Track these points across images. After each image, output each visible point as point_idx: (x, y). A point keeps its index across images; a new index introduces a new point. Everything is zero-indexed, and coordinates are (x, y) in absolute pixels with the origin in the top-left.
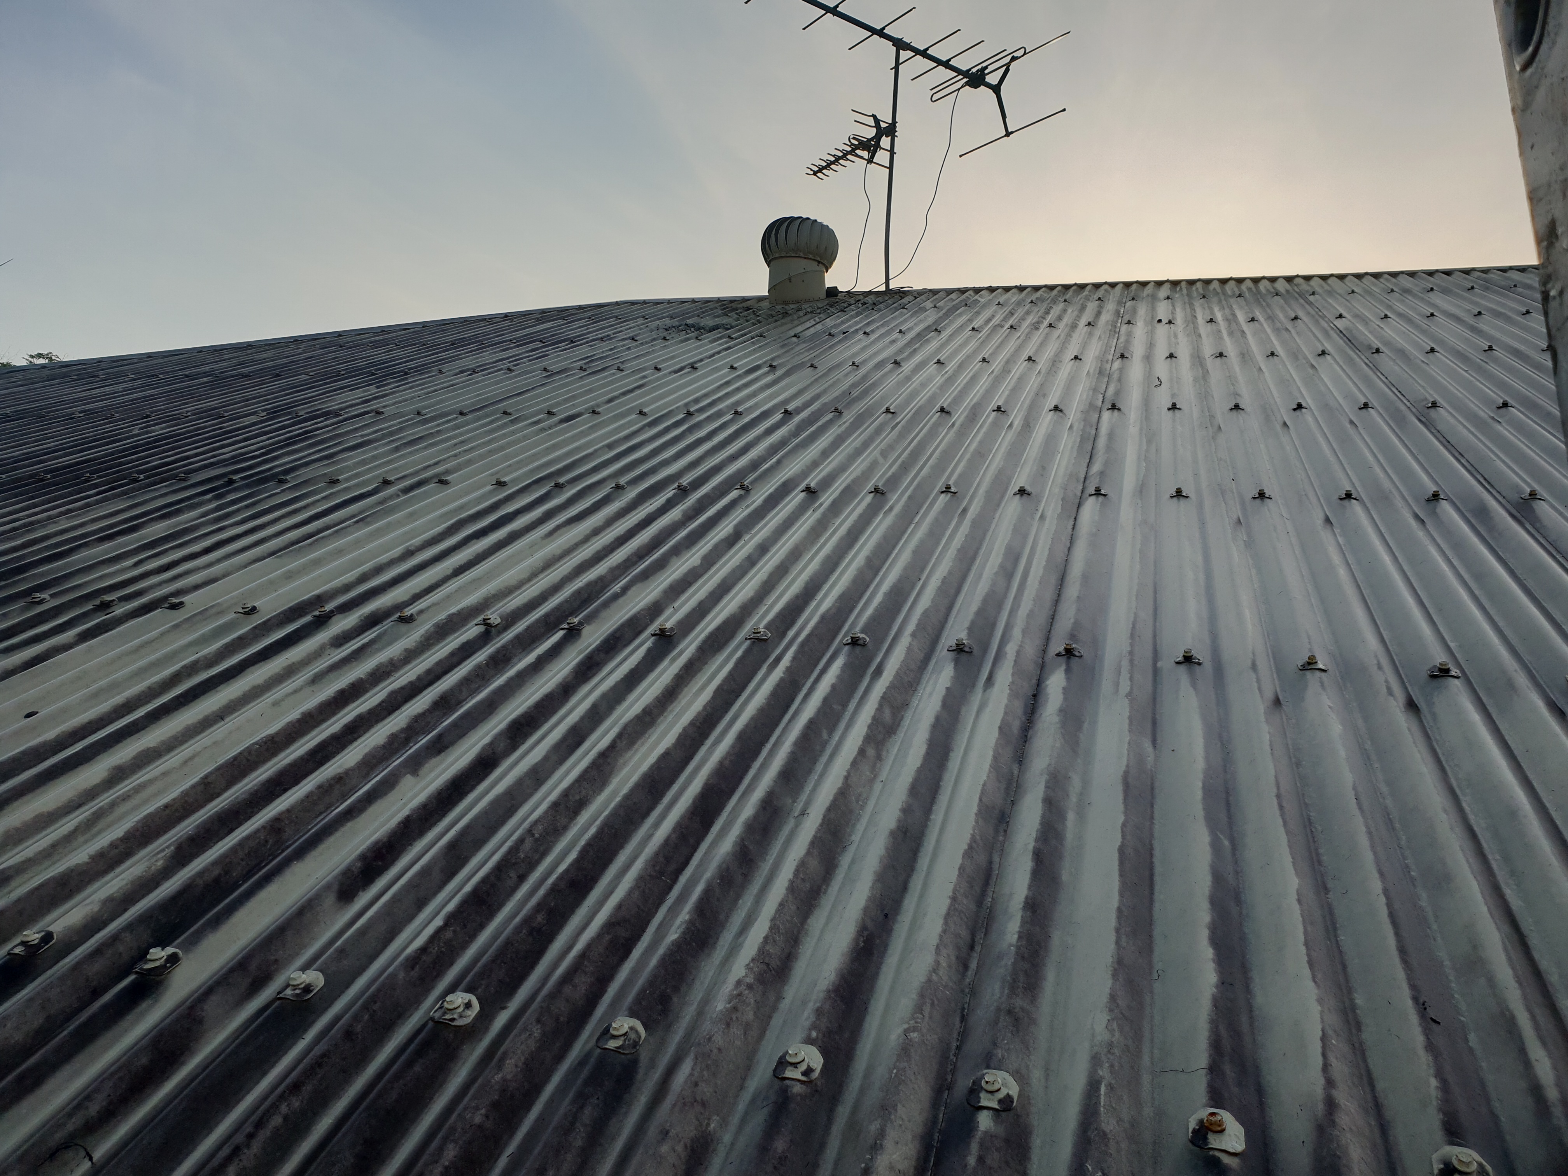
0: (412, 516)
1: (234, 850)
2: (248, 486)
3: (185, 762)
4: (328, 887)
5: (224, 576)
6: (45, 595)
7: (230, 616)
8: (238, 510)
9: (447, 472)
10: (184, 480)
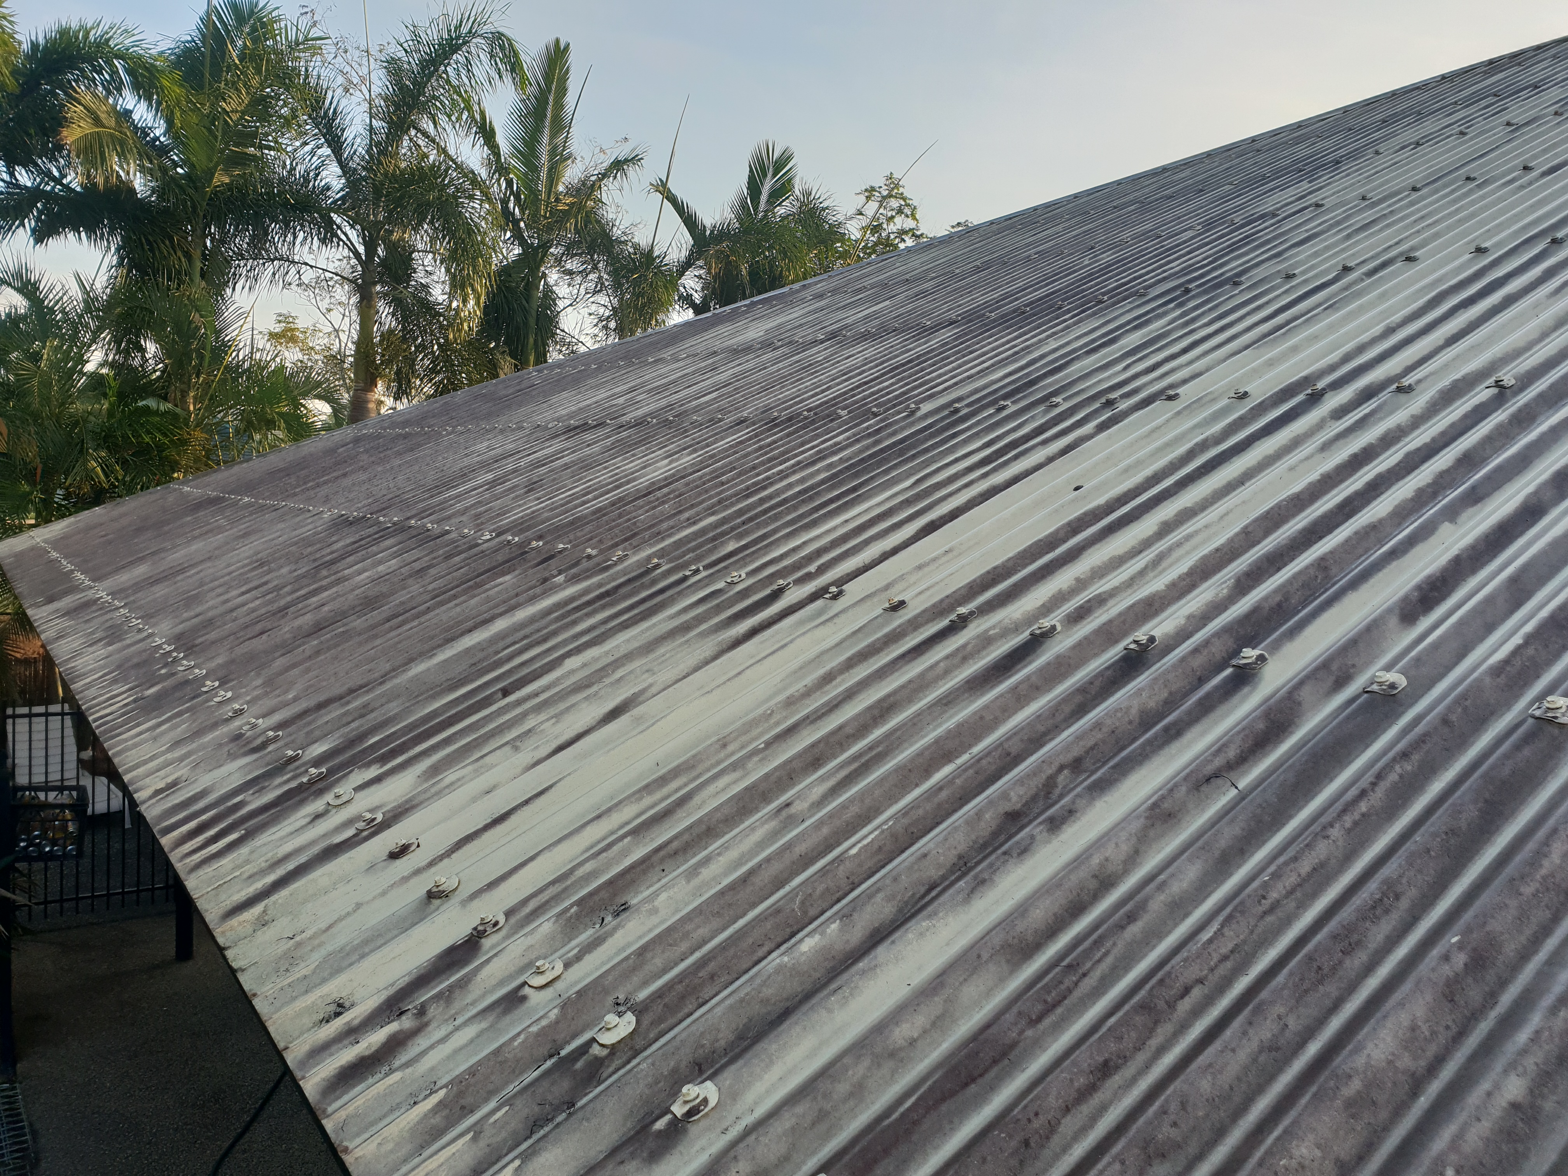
0: (1383, 297)
1: (1289, 582)
2: (1205, 292)
3: (1222, 518)
4: (1389, 611)
5: (1207, 370)
6: (1058, 399)
7: (1224, 402)
8: (1203, 314)
9: (1413, 249)
10: (1144, 295)
